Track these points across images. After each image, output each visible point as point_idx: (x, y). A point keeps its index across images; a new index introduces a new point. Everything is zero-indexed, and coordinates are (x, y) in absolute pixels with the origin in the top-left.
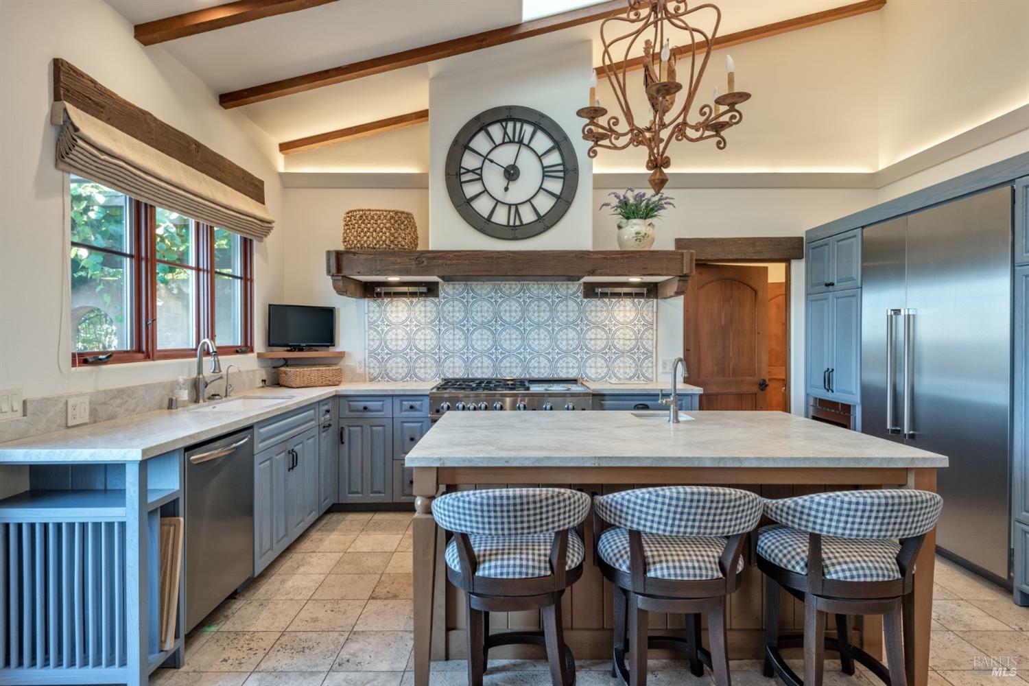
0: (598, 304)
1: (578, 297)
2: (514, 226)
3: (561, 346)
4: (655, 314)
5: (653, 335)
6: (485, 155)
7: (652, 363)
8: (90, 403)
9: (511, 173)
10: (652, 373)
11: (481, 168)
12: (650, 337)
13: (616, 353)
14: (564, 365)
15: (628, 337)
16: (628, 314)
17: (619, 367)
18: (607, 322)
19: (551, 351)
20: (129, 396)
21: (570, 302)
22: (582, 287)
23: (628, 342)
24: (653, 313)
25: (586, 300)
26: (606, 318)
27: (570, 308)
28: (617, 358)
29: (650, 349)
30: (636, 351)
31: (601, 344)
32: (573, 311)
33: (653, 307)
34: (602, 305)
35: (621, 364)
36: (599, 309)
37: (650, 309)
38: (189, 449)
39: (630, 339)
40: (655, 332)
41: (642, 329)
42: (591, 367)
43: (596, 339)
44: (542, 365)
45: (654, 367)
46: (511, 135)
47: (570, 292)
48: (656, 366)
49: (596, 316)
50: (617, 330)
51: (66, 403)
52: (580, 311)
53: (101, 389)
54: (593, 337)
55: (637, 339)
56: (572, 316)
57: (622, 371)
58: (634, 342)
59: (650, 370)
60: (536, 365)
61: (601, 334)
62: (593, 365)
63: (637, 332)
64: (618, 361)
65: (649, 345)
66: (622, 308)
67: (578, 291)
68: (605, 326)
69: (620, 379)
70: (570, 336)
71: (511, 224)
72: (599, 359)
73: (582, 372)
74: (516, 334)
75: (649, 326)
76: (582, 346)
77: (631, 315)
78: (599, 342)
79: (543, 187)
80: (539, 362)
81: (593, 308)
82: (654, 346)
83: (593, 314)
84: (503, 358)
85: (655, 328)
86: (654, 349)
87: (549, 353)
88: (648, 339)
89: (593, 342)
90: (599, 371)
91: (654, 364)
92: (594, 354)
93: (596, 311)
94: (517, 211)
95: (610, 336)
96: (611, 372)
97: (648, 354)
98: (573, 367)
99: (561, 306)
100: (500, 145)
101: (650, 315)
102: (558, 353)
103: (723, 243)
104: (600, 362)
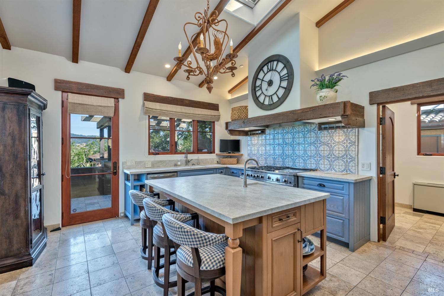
0: (325, 133)
1: (315, 130)
2: (271, 104)
3: (308, 154)
4: (356, 137)
5: (355, 148)
6: (262, 79)
7: (355, 164)
8: (152, 163)
9: (270, 83)
10: (355, 169)
11: (261, 84)
12: (354, 149)
13: (334, 158)
14: (310, 162)
15: (340, 149)
16: (341, 137)
17: (336, 165)
18: (330, 142)
19: (304, 156)
20: (163, 162)
21: (312, 133)
22: (318, 126)
23: (341, 152)
24: (355, 136)
25: (319, 132)
26: (329, 140)
27: (312, 136)
28: (335, 160)
29: (354, 156)
30: (346, 157)
31: (326, 153)
32: (313, 137)
33: (355, 133)
34: (327, 133)
35: (337, 164)
36: (326, 135)
37: (354, 134)
38: (148, 174)
39: (342, 151)
40: (356, 147)
41: (349, 145)
42: (322, 164)
43: (324, 150)
44: (301, 162)
45: (356, 167)
46: (269, 68)
47: (312, 128)
48: (358, 166)
49: (324, 139)
50: (335, 146)
51: (145, 163)
52: (317, 137)
53: (156, 160)
54: (323, 149)
55: (330, 150)
56: (313, 140)
57: (337, 167)
58: (344, 152)
59: (354, 168)
60: (298, 162)
61: (326, 148)
62: (323, 163)
63: (346, 147)
64: (335, 162)
65: (353, 154)
66: (337, 134)
67: (315, 127)
68: (329, 144)
69: (336, 171)
70: (312, 149)
71: (270, 104)
72: (326, 160)
73: (317, 166)
74: (290, 148)
75: (352, 143)
76: (317, 153)
77: (342, 138)
78: (326, 152)
79: (281, 86)
80: (299, 161)
81: (323, 135)
82: (356, 155)
83: (323, 138)
84: (286, 158)
85: (356, 145)
86: (356, 157)
87: (303, 157)
88: (352, 151)
89: (323, 152)
90: (326, 166)
91: (356, 164)
92: (323, 157)
93: (324, 137)
94: (272, 98)
95: (331, 149)
96: (332, 167)
97: (352, 159)
98: (313, 164)
99: (308, 135)
100: (266, 73)
101: (354, 137)
102: (307, 157)
103: (404, 89)
104: (326, 162)
